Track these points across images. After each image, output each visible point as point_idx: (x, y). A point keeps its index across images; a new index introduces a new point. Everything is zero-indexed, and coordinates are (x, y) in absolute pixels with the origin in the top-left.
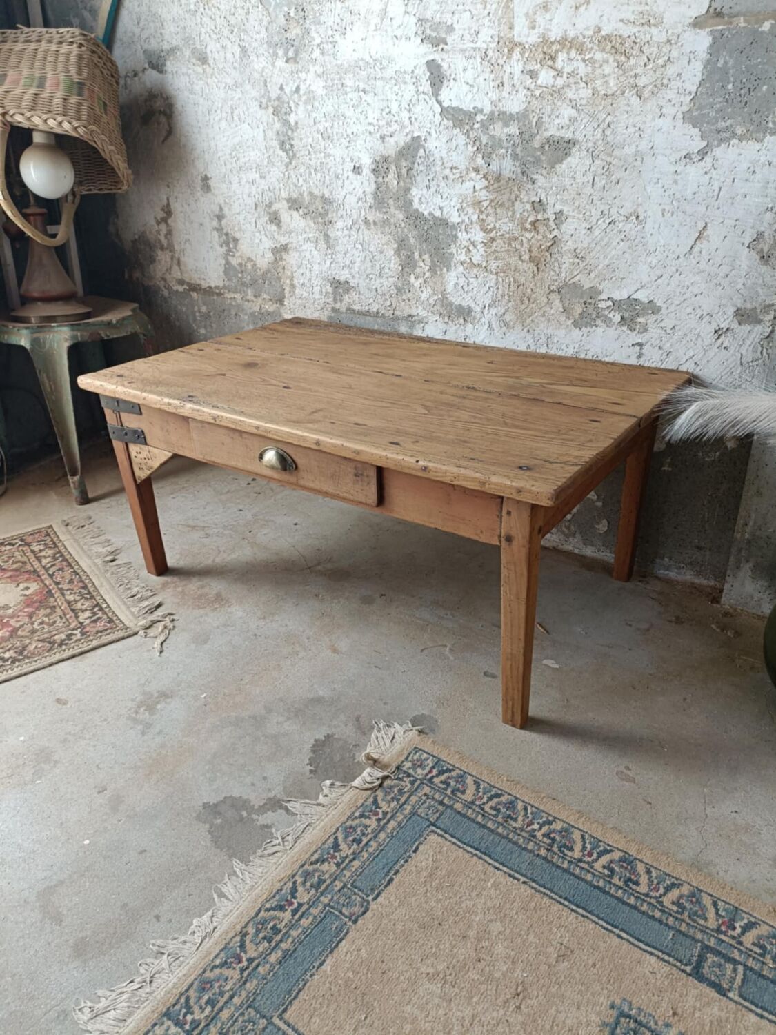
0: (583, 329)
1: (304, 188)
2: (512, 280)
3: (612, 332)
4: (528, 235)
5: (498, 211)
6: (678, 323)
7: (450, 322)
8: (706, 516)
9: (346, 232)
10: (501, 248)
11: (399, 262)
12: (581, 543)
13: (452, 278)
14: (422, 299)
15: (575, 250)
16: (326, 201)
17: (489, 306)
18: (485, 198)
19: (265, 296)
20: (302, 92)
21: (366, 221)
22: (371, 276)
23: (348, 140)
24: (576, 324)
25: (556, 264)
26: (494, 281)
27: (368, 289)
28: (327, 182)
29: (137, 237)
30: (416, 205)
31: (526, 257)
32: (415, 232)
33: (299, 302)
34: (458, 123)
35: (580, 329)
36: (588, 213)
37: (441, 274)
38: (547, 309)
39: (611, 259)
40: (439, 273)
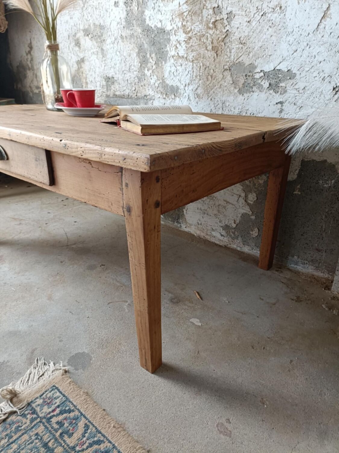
0: (245, 94)
1: (91, 21)
2: (201, 64)
3: (263, 95)
4: (211, 32)
5: (193, 17)
6: (307, 84)
7: (167, 98)
8: (324, 227)
9: (112, 45)
10: (195, 43)
11: (139, 61)
12: (241, 243)
13: (168, 67)
14: (151, 84)
15: (240, 38)
16: (102, 27)
17: (189, 84)
18: (185, 10)
21: (122, 37)
22: (125, 72)
24: (240, 92)
25: (228, 50)
26: (191, 67)
27: (123, 80)
28: (102, 15)
29: (18, 64)
30: (147, 22)
31: (210, 48)
32: (147, 40)
35: (243, 95)
36: (248, 10)
37: (162, 65)
38: (222, 82)
39: (262, 42)
40: (160, 65)
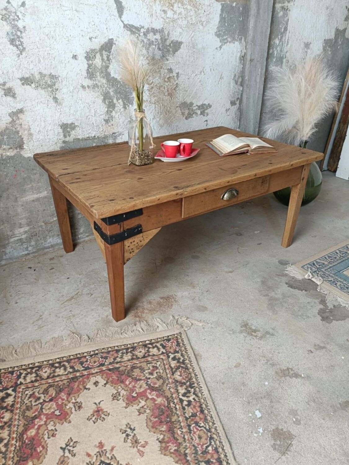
0: (189, 119)
1: (35, 70)
2: (161, 105)
3: (198, 118)
4: (167, 84)
5: (154, 74)
9: (69, 94)
10: (156, 91)
11: (105, 106)
14: (120, 123)
15: (184, 88)
16: (52, 76)
18: (148, 69)
19: (5, 147)
20: (27, 6)
21: (83, 87)
23: (67, 39)
24: (186, 118)
25: (178, 95)
26: (154, 107)
27: (88, 125)
28: (53, 65)
30: (113, 75)
31: (166, 94)
32: (113, 89)
33: (36, 144)
34: (133, 33)
36: (188, 72)
38: (176, 114)
39: (196, 90)
40: (127, 108)
